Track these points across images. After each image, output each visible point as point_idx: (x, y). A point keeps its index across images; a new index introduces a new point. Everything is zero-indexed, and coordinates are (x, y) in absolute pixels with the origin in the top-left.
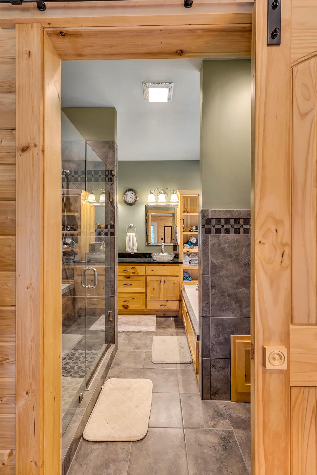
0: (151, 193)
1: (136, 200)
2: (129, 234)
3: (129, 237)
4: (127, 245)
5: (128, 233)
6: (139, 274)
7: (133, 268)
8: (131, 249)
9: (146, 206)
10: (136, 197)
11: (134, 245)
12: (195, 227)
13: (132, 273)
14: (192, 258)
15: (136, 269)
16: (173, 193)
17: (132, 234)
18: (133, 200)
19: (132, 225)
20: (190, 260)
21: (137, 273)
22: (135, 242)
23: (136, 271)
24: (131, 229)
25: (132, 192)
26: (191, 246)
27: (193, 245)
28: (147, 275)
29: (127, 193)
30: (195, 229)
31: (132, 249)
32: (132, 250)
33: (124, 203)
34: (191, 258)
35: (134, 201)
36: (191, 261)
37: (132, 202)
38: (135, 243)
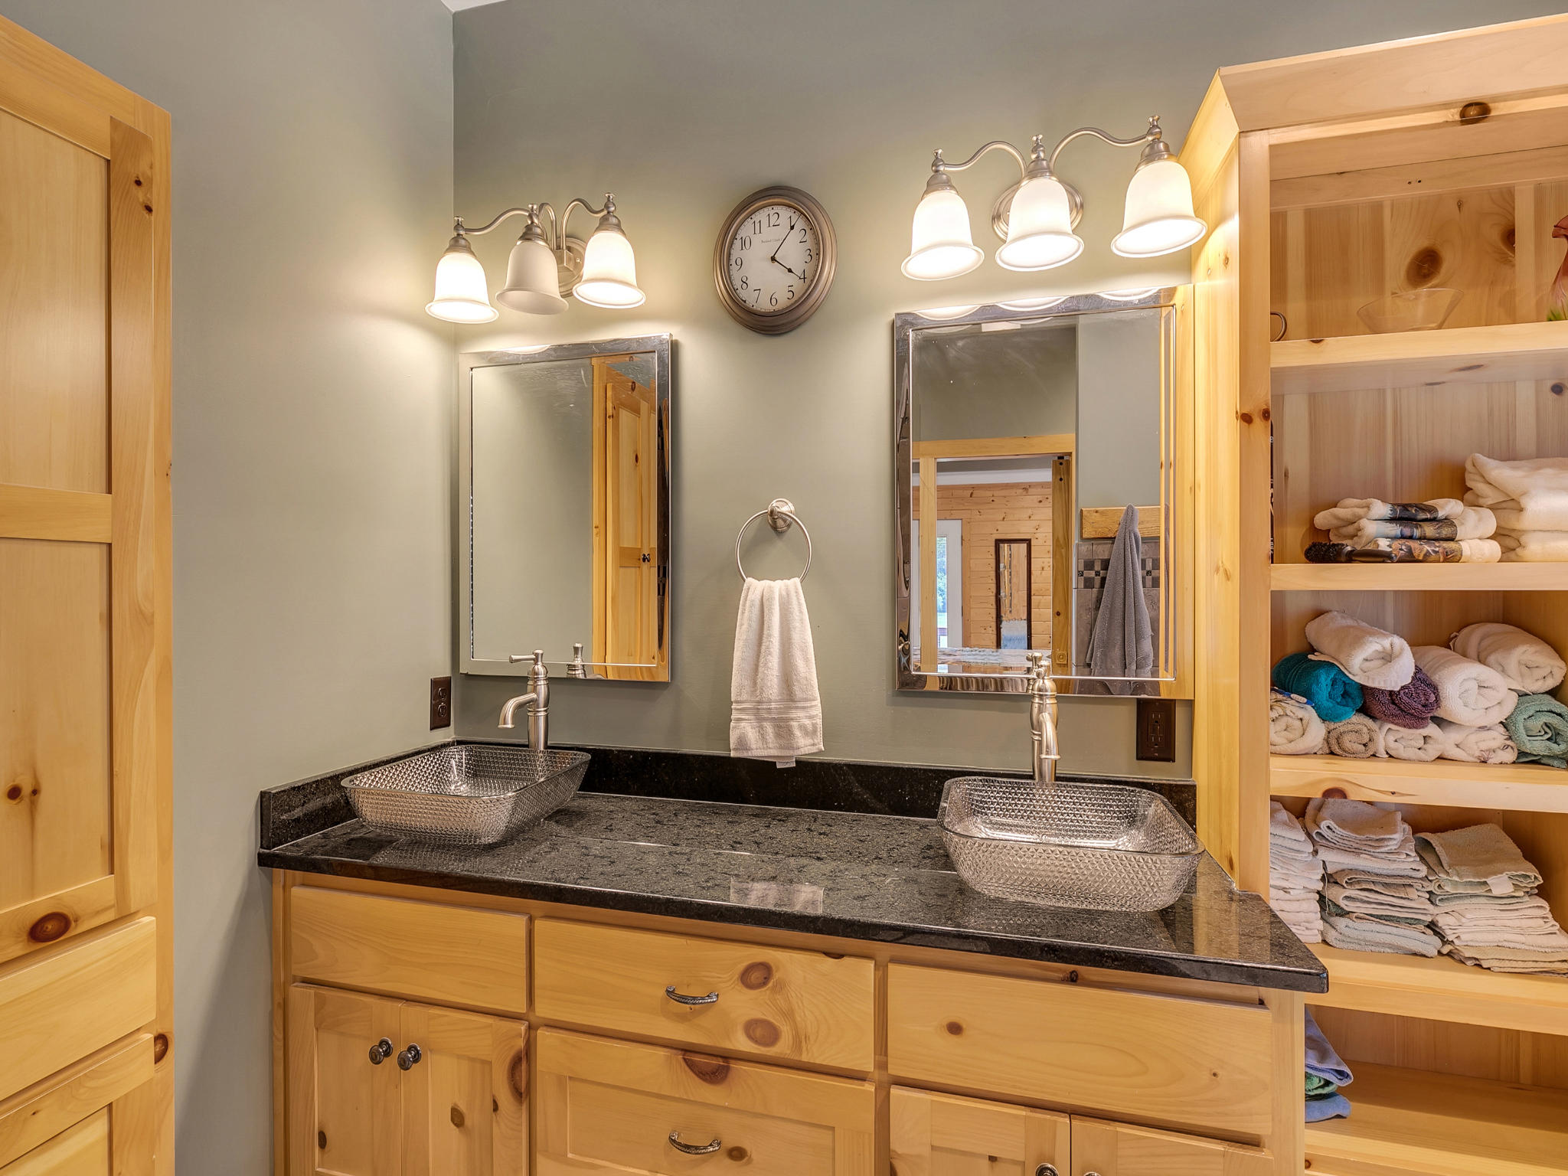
0: (936, 183)
1: (811, 279)
2: (755, 587)
3: (756, 610)
4: (741, 687)
5: (749, 580)
6: (814, 1055)
7: (755, 977)
8: (769, 728)
9: (899, 329)
10: (816, 254)
11: (799, 694)
12: (1381, 509)
13: (751, 1028)
14: (1356, 852)
15: (781, 987)
16: (1151, 156)
17: (778, 586)
18: (792, 280)
19: (786, 508)
20: (1328, 878)
21: (798, 1042)
22: (800, 663)
23: (789, 1014)
24: (778, 549)
25: (785, 214)
26: (1340, 726)
27: (1364, 710)
28: (895, 1069)
29: (746, 230)
30: (1395, 529)
31: (783, 729)
32: (778, 735)
33: (731, 324)
34: (1336, 860)
35: (798, 286)
36: (1336, 894)
37: (783, 300)
38: (807, 669)
